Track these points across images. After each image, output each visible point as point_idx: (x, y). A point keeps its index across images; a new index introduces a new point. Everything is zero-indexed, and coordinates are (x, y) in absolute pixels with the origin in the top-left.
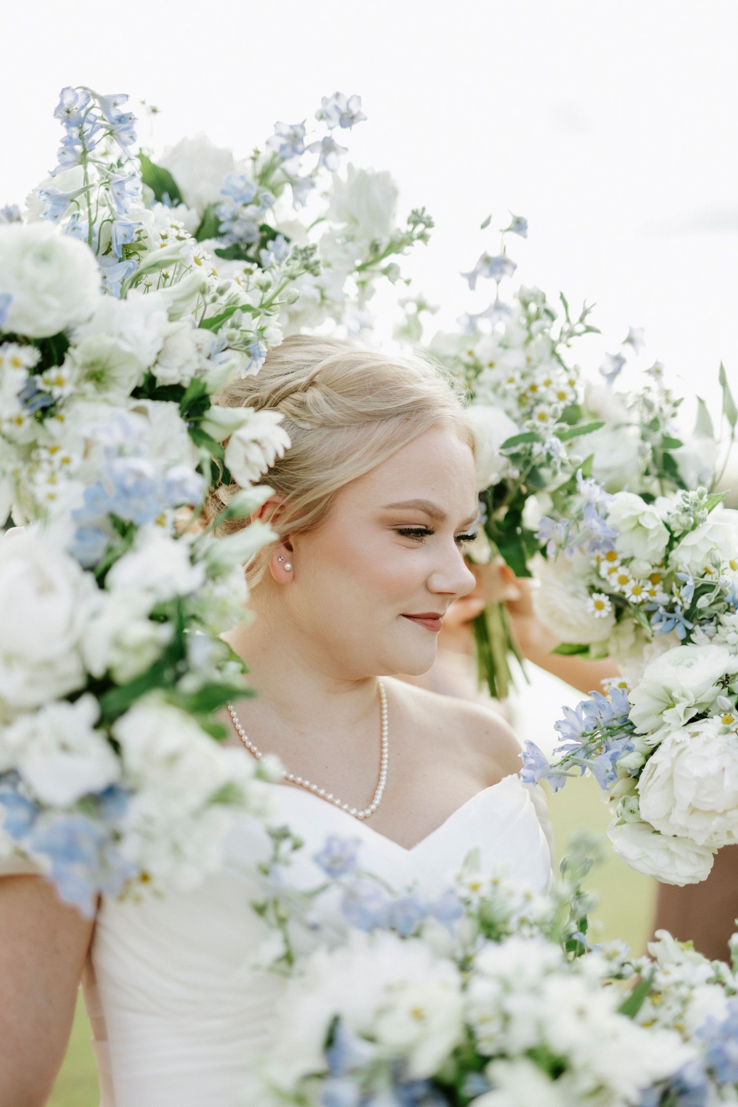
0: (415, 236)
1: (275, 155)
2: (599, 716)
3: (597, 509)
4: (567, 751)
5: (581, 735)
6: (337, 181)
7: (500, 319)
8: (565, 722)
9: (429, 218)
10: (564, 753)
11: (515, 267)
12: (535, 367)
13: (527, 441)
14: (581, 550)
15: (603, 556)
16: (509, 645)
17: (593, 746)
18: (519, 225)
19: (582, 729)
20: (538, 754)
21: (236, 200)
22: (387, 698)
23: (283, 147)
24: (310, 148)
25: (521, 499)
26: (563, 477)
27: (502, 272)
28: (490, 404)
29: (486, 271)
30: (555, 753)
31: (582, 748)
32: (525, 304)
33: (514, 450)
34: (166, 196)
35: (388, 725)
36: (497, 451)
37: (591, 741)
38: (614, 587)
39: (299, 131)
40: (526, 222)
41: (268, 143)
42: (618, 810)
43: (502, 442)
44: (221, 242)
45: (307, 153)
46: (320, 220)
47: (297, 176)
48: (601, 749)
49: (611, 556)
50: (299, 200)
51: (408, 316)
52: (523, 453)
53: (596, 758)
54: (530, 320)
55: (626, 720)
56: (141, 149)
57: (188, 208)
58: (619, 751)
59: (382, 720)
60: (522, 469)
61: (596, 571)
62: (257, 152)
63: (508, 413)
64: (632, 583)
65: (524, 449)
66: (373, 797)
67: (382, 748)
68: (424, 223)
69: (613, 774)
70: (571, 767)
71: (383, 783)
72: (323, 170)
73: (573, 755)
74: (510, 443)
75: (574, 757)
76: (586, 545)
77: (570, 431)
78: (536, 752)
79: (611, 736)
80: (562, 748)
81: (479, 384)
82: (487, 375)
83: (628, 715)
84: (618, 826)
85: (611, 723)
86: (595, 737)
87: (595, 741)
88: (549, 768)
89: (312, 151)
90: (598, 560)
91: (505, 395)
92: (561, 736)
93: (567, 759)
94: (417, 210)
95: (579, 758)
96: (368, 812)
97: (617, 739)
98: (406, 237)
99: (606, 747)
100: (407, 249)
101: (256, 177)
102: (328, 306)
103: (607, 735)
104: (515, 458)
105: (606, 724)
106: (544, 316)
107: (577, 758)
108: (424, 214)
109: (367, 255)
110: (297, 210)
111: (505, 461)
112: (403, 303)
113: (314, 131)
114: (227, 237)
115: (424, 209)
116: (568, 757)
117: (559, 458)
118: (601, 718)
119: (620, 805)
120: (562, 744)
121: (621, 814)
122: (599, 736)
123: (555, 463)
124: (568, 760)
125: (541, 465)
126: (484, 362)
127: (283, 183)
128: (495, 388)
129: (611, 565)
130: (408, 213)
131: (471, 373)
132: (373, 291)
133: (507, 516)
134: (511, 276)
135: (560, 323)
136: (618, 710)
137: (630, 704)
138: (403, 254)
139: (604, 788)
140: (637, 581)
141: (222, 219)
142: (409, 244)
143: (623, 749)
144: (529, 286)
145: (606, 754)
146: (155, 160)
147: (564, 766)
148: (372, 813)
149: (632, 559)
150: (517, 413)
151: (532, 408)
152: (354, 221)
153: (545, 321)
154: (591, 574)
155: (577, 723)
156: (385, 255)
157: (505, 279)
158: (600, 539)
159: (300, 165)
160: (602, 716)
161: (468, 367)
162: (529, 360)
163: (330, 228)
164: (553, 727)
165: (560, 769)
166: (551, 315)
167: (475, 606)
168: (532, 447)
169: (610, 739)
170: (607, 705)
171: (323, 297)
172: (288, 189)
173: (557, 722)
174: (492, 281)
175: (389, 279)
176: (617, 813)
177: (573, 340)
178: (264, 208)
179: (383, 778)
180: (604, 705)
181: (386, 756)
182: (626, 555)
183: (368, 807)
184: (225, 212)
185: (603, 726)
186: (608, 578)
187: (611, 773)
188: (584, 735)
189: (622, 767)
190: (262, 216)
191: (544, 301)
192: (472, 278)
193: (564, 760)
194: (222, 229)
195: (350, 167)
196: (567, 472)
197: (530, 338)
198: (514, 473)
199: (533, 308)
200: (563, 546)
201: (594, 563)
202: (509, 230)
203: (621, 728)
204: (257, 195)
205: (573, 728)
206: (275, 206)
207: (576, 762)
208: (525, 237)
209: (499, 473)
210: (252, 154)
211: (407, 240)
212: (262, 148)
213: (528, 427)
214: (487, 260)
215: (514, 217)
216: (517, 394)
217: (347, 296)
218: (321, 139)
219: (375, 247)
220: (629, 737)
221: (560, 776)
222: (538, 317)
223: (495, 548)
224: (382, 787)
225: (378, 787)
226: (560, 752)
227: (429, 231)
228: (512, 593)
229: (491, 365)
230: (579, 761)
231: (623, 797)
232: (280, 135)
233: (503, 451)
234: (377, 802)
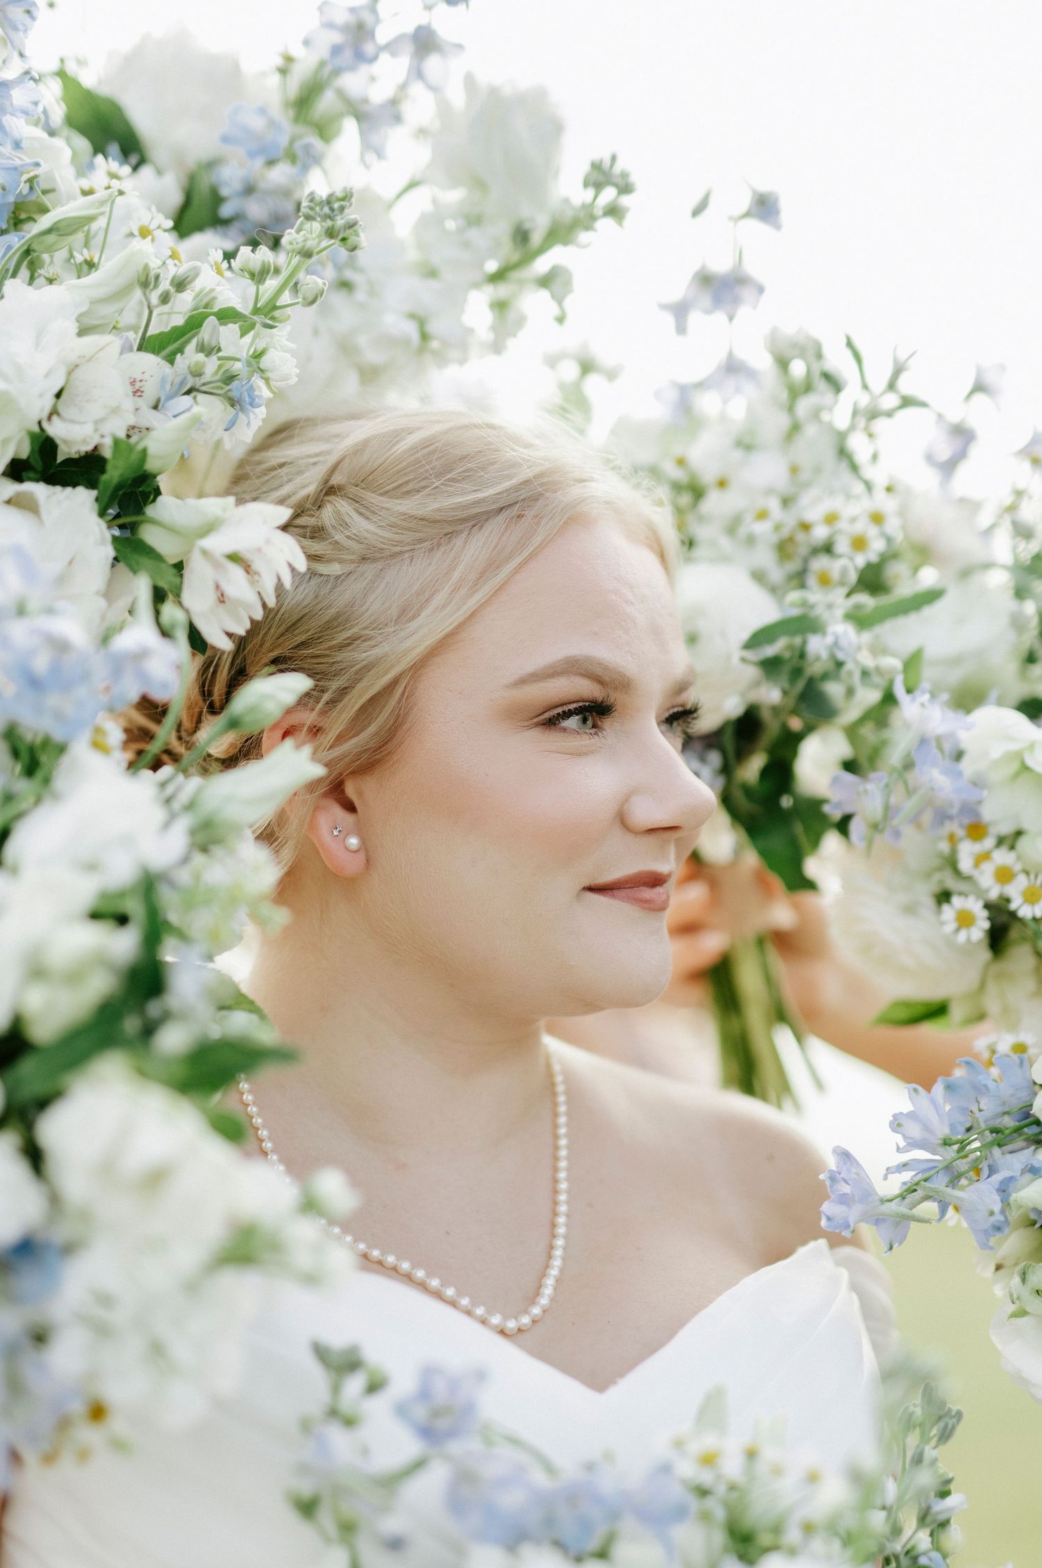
0: (598, 211)
1: (322, 64)
2: (977, 1108)
3: (940, 748)
4: (914, 1173)
5: (940, 1141)
6: (444, 108)
7: (738, 390)
8: (912, 1115)
9: (624, 175)
10: (907, 1176)
11: (761, 290)
12: (806, 485)
13: (793, 633)
14: (919, 826)
15: (960, 832)
16: (780, 1015)
17: (962, 1165)
18: (764, 207)
19: (943, 1131)
20: (858, 1174)
21: (252, 155)
22: (567, 1093)
23: (336, 50)
24: (391, 47)
25: (789, 743)
26: (869, 697)
27: (736, 301)
28: (725, 559)
29: (706, 301)
30: (890, 1176)
31: (943, 1168)
32: (783, 364)
33: (770, 651)
34: (114, 148)
35: (569, 1147)
36: (737, 654)
37: (962, 1154)
38: (987, 891)
39: (368, 18)
40: (776, 201)
41: (306, 43)
42: (1013, 1290)
43: (745, 635)
44: (225, 235)
45: (384, 58)
46: (412, 185)
47: (366, 101)
48: (978, 1171)
49: (976, 830)
50: (372, 148)
51: (562, 387)
52: (787, 655)
53: (968, 1189)
54: (796, 391)
55: (1027, 1115)
56: (62, 61)
57: (159, 172)
58: (1015, 1175)
59: (556, 1137)
60: (786, 685)
61: (951, 862)
62: (289, 59)
63: (759, 577)
64: (1022, 882)
65: (790, 647)
66: (537, 1293)
67: (556, 1192)
68: (616, 185)
69: (1002, 1219)
70: (919, 1203)
71: (557, 1263)
72: (417, 89)
73: (926, 1180)
74: (758, 639)
75: (927, 1184)
76: (927, 818)
77: (876, 609)
78: (854, 1170)
79: (1000, 1146)
80: (904, 1165)
81: (701, 519)
82: (714, 503)
83: (1031, 1105)
84: (1013, 1318)
85: (999, 1120)
86: (968, 1148)
87: (966, 1156)
88: (879, 1203)
89: (394, 54)
90: (952, 839)
91: (751, 540)
92: (902, 1144)
93: (915, 1187)
94: (601, 162)
95: (937, 1186)
96: (526, 1320)
97: (1011, 1152)
98: (582, 214)
99: (990, 1166)
100: (583, 237)
101: (287, 104)
102: (435, 353)
103: (991, 1144)
104: (771, 666)
105: (988, 1123)
106: (822, 385)
107: (932, 1186)
108: (614, 168)
109: (508, 251)
110: (367, 167)
111: (752, 672)
112: (552, 361)
113: (396, 14)
114: (236, 226)
115: (614, 158)
116: (917, 1184)
117: (856, 662)
118: (980, 1111)
119: (1017, 1280)
120: (905, 1157)
121: (1018, 1298)
122: (976, 1144)
123: (850, 674)
124: (915, 1190)
125: (825, 676)
126: (708, 475)
127: (341, 116)
128: (732, 527)
129: (977, 848)
130: (585, 168)
131: (685, 499)
132: (521, 321)
133: (765, 772)
134: (755, 307)
135: (852, 395)
136: (1012, 1095)
137: (1035, 1083)
138: (579, 246)
139: (985, 1246)
140: (1032, 876)
141: (224, 192)
142: (589, 228)
143: (1023, 1172)
144: (789, 329)
145: (989, 1180)
146: (89, 79)
147: (907, 1201)
148: (534, 1321)
149: (1019, 833)
150: (777, 574)
151: (806, 561)
152: (479, 185)
153: (822, 394)
154: (939, 869)
155: (934, 1119)
156: (541, 250)
157: (743, 312)
158: (951, 806)
159: (373, 79)
160: (982, 1106)
161: (677, 487)
162: (794, 470)
163: (435, 201)
164: (888, 1126)
165: (900, 1206)
166: (834, 383)
167: (711, 945)
168: (804, 643)
169: (996, 1151)
170: (991, 1085)
171: (425, 337)
172: (350, 126)
173: (895, 1116)
174: (720, 317)
175: (553, 297)
176: (1011, 1296)
177: (880, 425)
178: (305, 169)
179: (558, 1253)
180: (986, 1086)
181: (563, 1208)
182: (1006, 828)
183: (526, 1312)
184: (230, 177)
185: (983, 1126)
186: (975, 874)
187: (999, 1217)
188: (946, 1143)
189: (1021, 1207)
190: (300, 184)
191: (819, 356)
192: (680, 311)
193: (906, 1191)
194: (226, 211)
195: (470, 81)
196: (875, 686)
197: (795, 428)
198: (771, 695)
199: (798, 368)
200: (880, 827)
201: (944, 847)
202: (747, 214)
203: (1018, 1130)
204: (292, 142)
205: (927, 1128)
206: (327, 163)
207: (931, 1194)
208: (778, 227)
209: (743, 695)
210: (279, 61)
211: (584, 220)
212: (298, 51)
213: (793, 605)
214: (705, 280)
215: (754, 192)
216: (774, 539)
217: (471, 331)
218: (410, 29)
219: (521, 235)
220: (1033, 1147)
221: (898, 1219)
222: (808, 387)
223: (743, 835)
224: (554, 1272)
225: (548, 1271)
226: (900, 1173)
227: (625, 200)
228: (782, 914)
229: (722, 484)
230: (937, 1192)
231: (1023, 1264)
232: (330, 25)
233: (750, 655)
234: (544, 1301)
